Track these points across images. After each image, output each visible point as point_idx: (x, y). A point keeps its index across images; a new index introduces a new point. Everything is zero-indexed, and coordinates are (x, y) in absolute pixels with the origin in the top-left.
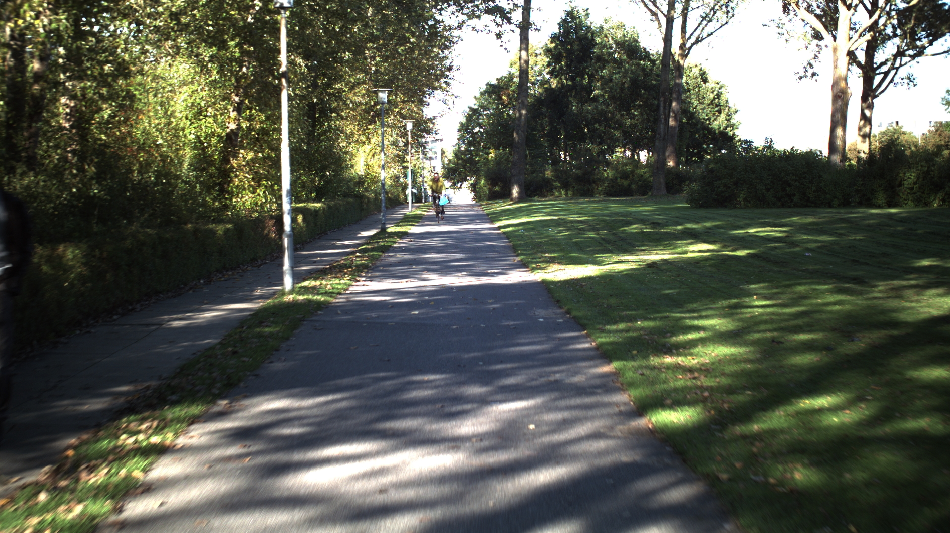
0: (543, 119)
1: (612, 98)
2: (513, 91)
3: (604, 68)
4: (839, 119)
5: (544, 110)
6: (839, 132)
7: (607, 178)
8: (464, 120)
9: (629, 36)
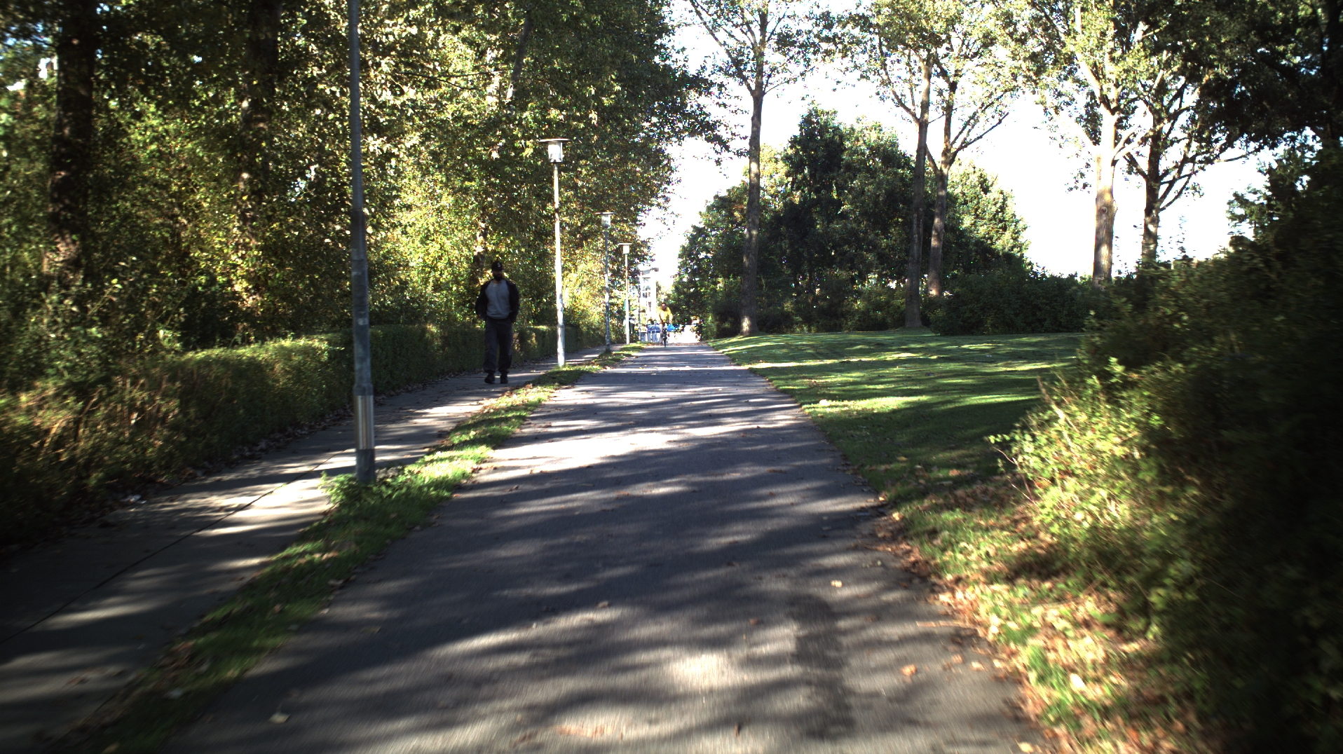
0: (782, 240)
1: (864, 214)
3: (855, 178)
4: (1105, 236)
5: (783, 229)
6: (1104, 250)
8: (686, 243)
9: (885, 139)
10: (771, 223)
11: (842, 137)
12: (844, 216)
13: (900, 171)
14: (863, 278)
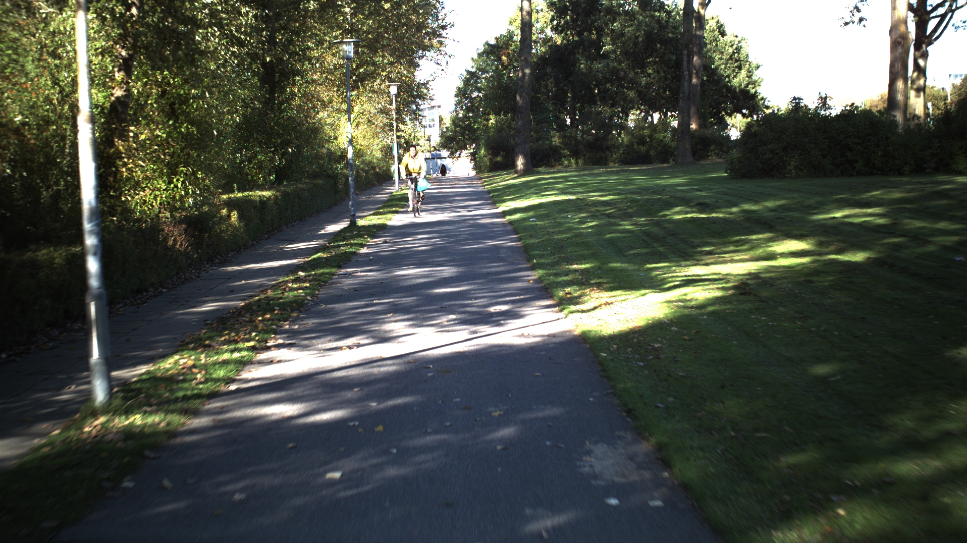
0: (548, 79)
1: (625, 53)
2: (514, 51)
3: (614, 20)
4: (899, 69)
5: (549, 70)
6: (900, 84)
7: (622, 144)
8: (461, 85)
10: (537, 64)
13: (657, 14)
14: (625, 114)
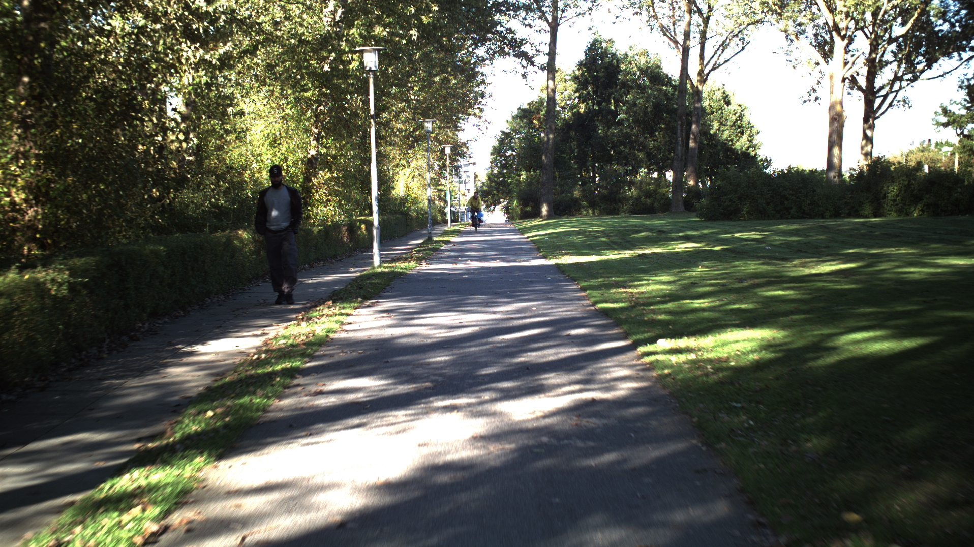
0: (572, 142)
1: (636, 121)
2: (544, 115)
3: (628, 93)
4: (836, 139)
6: (836, 151)
8: (496, 144)
9: (652, 62)
10: (562, 129)
11: (618, 60)
12: (620, 123)
13: (664, 88)
14: (635, 172)
